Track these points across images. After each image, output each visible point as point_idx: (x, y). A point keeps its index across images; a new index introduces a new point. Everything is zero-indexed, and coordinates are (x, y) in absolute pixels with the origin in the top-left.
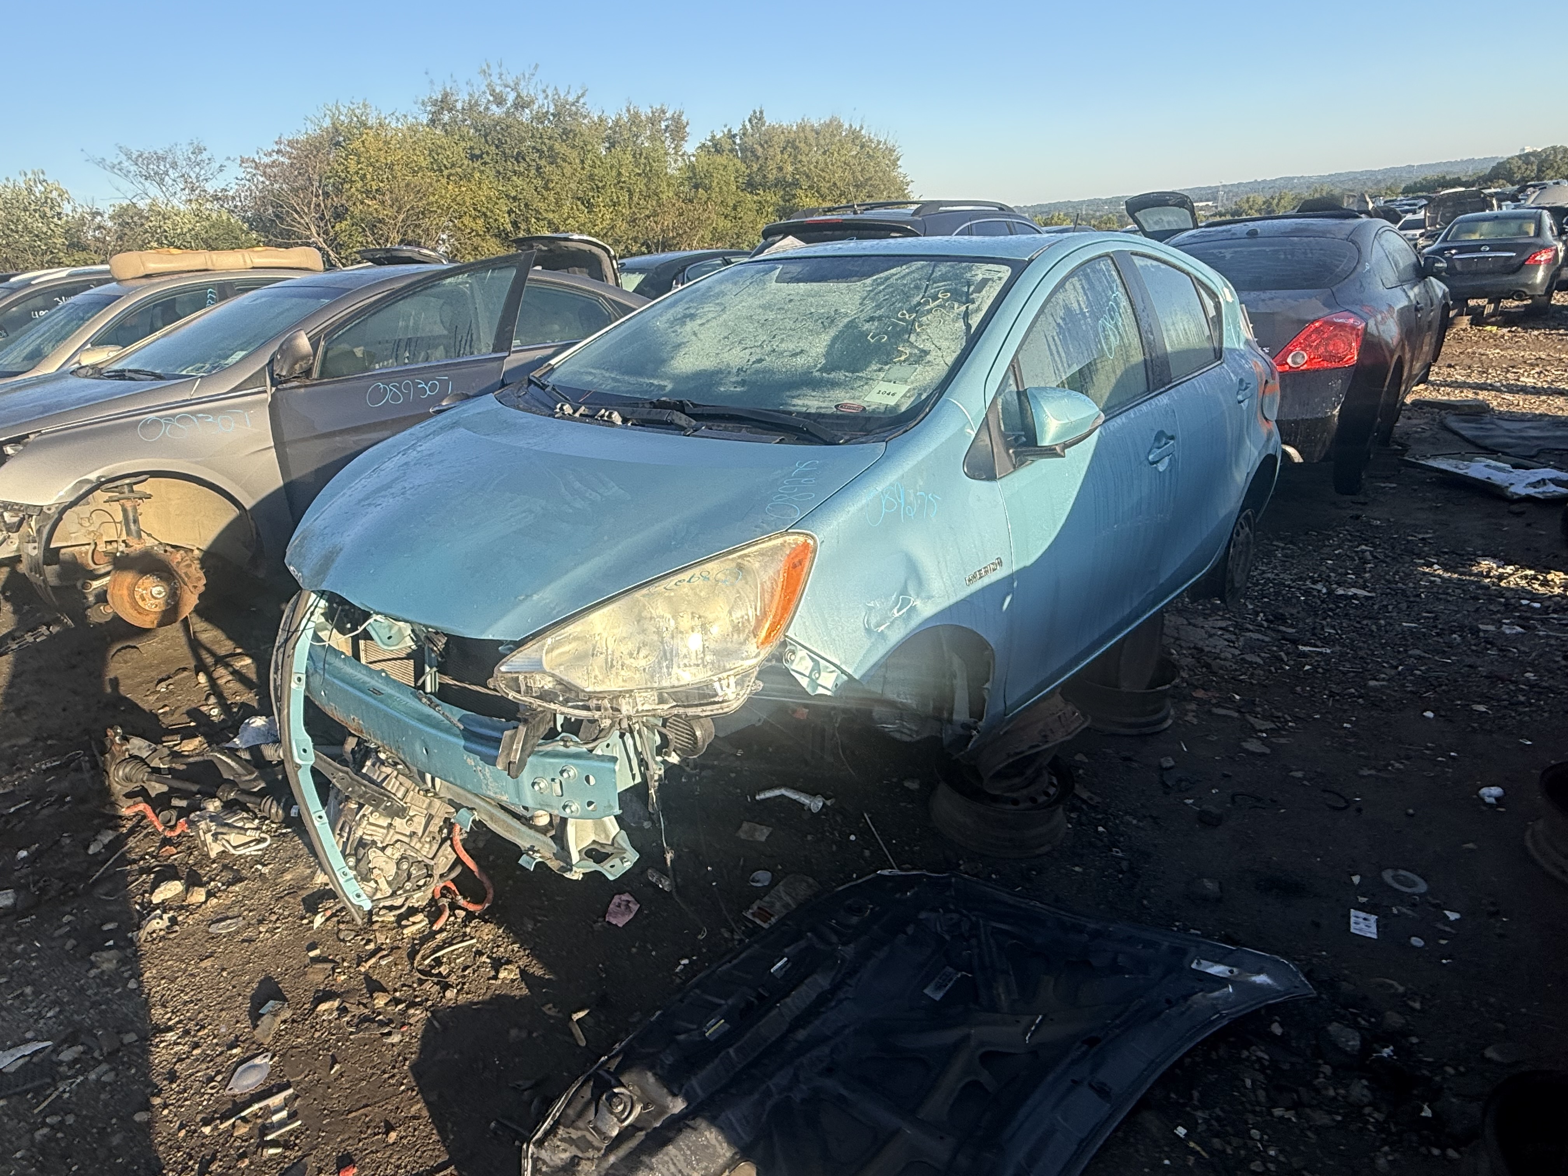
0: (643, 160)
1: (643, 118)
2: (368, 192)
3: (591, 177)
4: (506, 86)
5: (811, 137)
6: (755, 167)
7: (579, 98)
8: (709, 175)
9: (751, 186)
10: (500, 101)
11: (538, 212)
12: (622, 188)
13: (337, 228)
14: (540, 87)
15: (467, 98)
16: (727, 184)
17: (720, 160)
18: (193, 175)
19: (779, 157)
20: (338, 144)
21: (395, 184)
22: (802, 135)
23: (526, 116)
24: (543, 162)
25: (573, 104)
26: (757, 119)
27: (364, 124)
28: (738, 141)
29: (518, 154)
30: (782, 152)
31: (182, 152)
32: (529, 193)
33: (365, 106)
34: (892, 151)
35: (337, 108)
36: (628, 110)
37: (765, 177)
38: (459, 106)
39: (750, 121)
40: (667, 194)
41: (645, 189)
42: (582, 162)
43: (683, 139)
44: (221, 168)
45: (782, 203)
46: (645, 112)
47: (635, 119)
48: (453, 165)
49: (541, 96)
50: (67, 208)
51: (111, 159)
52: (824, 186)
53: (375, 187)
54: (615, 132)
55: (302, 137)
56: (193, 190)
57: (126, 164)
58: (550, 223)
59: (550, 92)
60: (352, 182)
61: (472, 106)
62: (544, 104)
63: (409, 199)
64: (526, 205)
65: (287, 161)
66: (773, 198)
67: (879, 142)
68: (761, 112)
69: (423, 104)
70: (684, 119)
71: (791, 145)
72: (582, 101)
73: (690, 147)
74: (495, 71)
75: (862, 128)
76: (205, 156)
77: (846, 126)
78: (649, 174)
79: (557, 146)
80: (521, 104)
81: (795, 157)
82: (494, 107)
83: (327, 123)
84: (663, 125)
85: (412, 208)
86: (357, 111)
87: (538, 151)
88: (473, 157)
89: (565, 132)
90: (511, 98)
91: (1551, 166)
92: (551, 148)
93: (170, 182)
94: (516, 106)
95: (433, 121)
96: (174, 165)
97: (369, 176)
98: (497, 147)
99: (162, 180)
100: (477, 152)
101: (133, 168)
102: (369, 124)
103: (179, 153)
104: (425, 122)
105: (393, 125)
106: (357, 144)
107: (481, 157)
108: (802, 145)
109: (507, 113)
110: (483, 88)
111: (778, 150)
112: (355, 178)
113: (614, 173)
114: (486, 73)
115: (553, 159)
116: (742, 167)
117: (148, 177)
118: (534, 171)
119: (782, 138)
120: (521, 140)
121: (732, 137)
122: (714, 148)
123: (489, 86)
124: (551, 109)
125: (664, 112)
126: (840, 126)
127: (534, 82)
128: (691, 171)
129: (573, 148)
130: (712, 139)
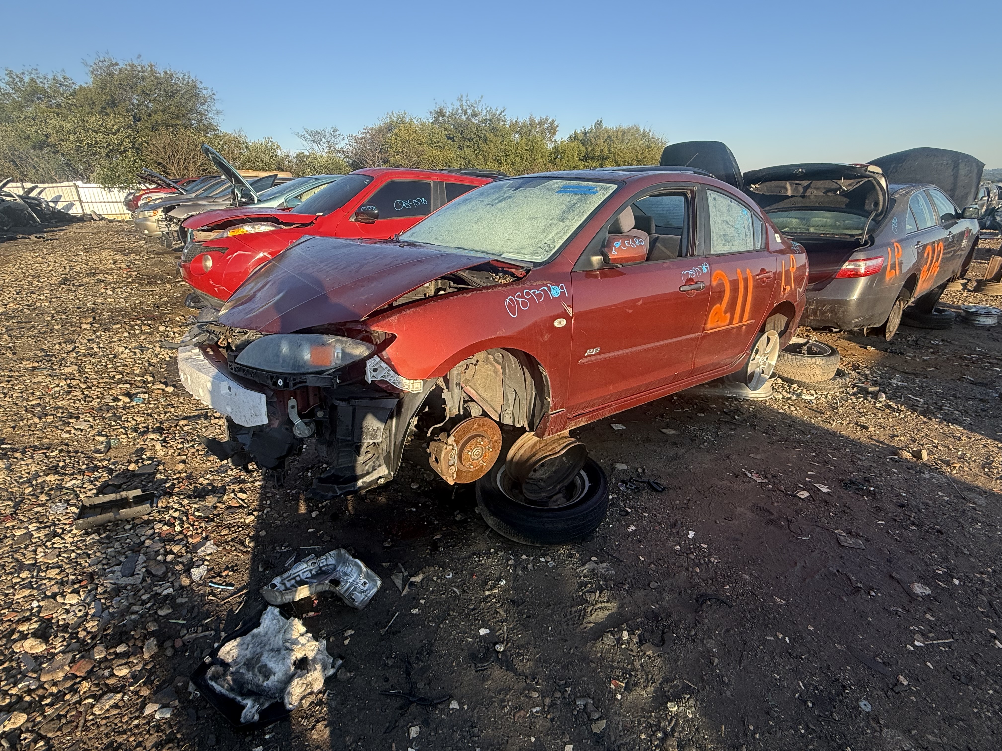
0: (530, 143)
1: (536, 122)
4: (469, 106)
5: (621, 134)
6: (590, 149)
7: (502, 112)
8: (564, 151)
9: (584, 158)
14: (484, 107)
15: (451, 111)
16: (573, 157)
17: (574, 144)
18: (332, 141)
19: (602, 144)
20: (390, 130)
21: (409, 149)
22: (616, 134)
23: (476, 120)
24: (480, 142)
25: (499, 115)
26: (599, 124)
27: (403, 122)
28: (587, 135)
29: (470, 138)
30: (604, 142)
31: (330, 131)
33: (405, 113)
35: (393, 114)
36: (530, 118)
37: (594, 154)
38: (447, 114)
39: (595, 125)
40: (540, 160)
41: (528, 157)
43: (554, 133)
44: (343, 139)
46: (537, 119)
47: (532, 122)
48: (438, 142)
49: (484, 112)
50: (279, 153)
53: (400, 151)
54: (522, 129)
55: (376, 127)
56: (330, 148)
57: (307, 135)
59: (488, 109)
60: (392, 148)
61: (452, 115)
62: (484, 115)
63: (415, 156)
64: (469, 162)
65: (368, 137)
68: (601, 121)
69: (431, 113)
70: (556, 123)
71: (609, 139)
72: (503, 114)
73: (558, 138)
74: (464, 99)
75: (650, 131)
76: (337, 133)
77: (642, 130)
78: (532, 150)
79: (488, 135)
80: (475, 115)
81: (610, 145)
82: (463, 116)
83: (388, 121)
84: (546, 126)
85: (416, 160)
86: (401, 116)
87: (479, 137)
88: (448, 138)
89: (493, 128)
90: (469, 112)
92: (485, 136)
93: (322, 144)
94: (472, 115)
95: (434, 121)
96: (325, 136)
97: (399, 145)
98: (461, 134)
99: (319, 143)
100: (451, 136)
101: (309, 137)
102: (405, 122)
103: (328, 131)
104: (431, 121)
105: (415, 122)
106: (398, 130)
107: (453, 138)
108: (615, 139)
109: (468, 119)
110: (458, 107)
111: (602, 141)
112: (394, 146)
113: (516, 149)
114: (460, 100)
115: (485, 140)
116: (583, 148)
117: (314, 141)
118: (476, 147)
119: (606, 135)
120: (472, 131)
121: (585, 133)
122: (574, 138)
123: (462, 106)
124: (488, 117)
125: (547, 120)
126: (638, 130)
127: (481, 104)
128: (556, 150)
129: (496, 136)
130: (575, 133)
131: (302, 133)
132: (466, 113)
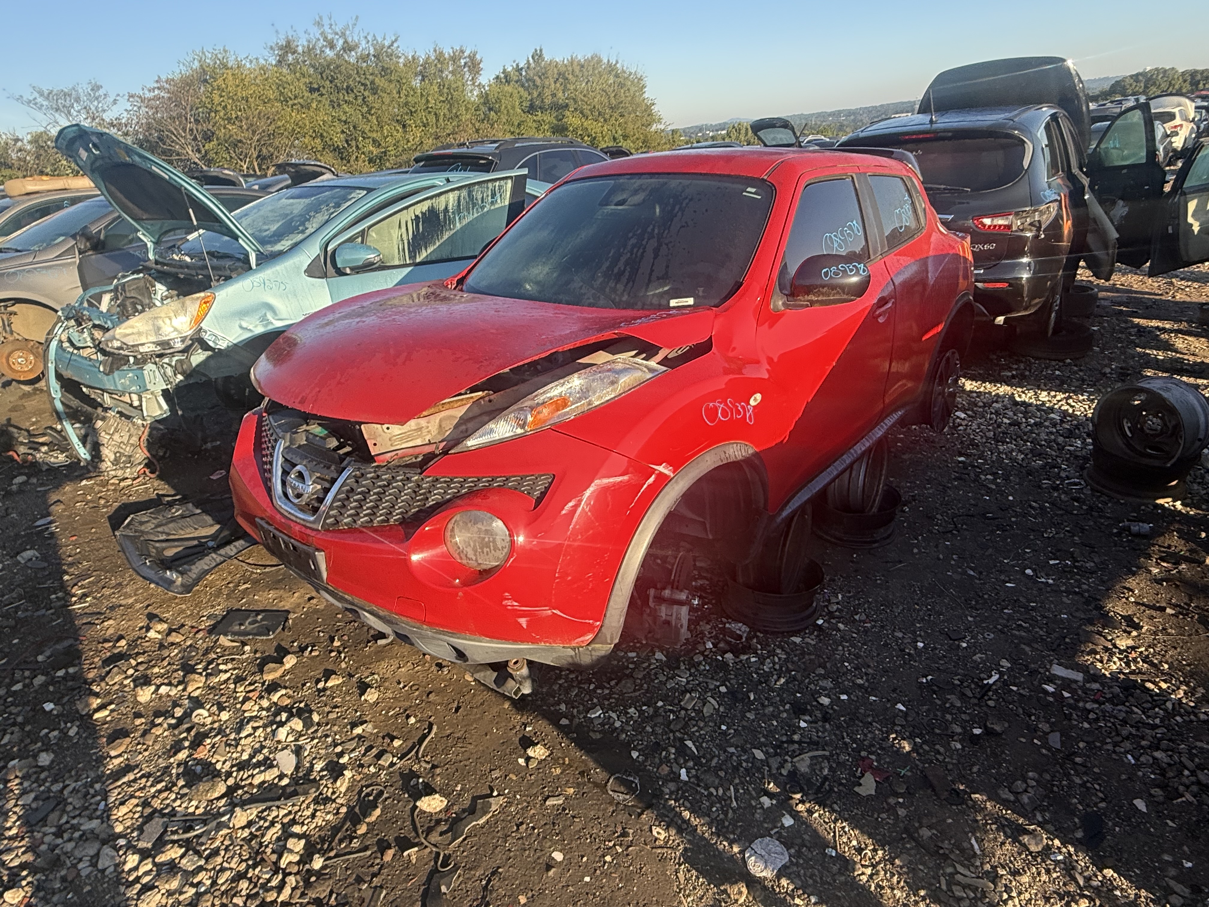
0: (445, 90)
1: (447, 56)
2: (229, 120)
3: (406, 104)
4: (337, 34)
5: (577, 69)
6: (535, 94)
7: (393, 43)
8: (498, 100)
9: (532, 109)
10: (332, 45)
11: (363, 132)
12: (430, 112)
13: (207, 147)
14: (362, 35)
15: (306, 44)
16: (513, 108)
17: (508, 88)
18: (93, 108)
19: (553, 86)
20: (206, 81)
21: (249, 113)
22: (570, 69)
23: (352, 58)
24: (366, 93)
25: (389, 47)
26: (538, 56)
27: (225, 67)
28: (524, 73)
29: (348, 87)
30: (555, 82)
31: (84, 89)
32: (356, 117)
33: (225, 51)
34: (640, 79)
35: (203, 53)
36: (435, 51)
37: (542, 101)
38: (300, 49)
39: (533, 57)
40: (466, 117)
41: (447, 113)
42: (399, 92)
43: (478, 73)
44: (115, 102)
45: (555, 122)
46: (448, 52)
47: (440, 57)
48: (296, 97)
49: (363, 43)
51: (28, 96)
52: (586, 108)
53: (234, 116)
54: (425, 68)
55: (177, 77)
56: (94, 119)
57: (40, 100)
58: (374, 141)
59: (370, 38)
60: (216, 112)
61: (309, 51)
62: (365, 47)
63: (262, 125)
64: (354, 127)
65: (166, 95)
66: (549, 118)
67: (630, 74)
68: (541, 50)
69: (271, 48)
70: (478, 57)
71: (562, 77)
72: (395, 45)
73: (484, 79)
74: (326, 22)
75: (617, 62)
76: (101, 92)
77: (605, 61)
78: (451, 102)
79: (377, 80)
80: (348, 48)
81: (565, 86)
82: (328, 51)
83: (196, 65)
84: (463, 62)
85: (264, 131)
86: (219, 56)
87: (363, 84)
88: (312, 90)
89: (383, 69)
90: (340, 43)
91: (1154, 84)
92: (372, 83)
93: (75, 114)
94: (344, 49)
95: (279, 61)
96: (78, 100)
97: (229, 107)
98: (331, 82)
99: (69, 112)
100: (316, 86)
101: (45, 103)
102: (230, 65)
103: (80, 91)
104: (274, 63)
105: (248, 65)
106: (220, 81)
107: (318, 90)
108: (570, 77)
109: (338, 55)
110: (318, 36)
111: (552, 81)
112: (219, 108)
113: (424, 101)
114: (319, 24)
115: (374, 91)
116: (525, 94)
117: (57, 110)
118: (360, 101)
119: (556, 71)
120: (349, 76)
121: (519, 70)
122: (505, 79)
123: (322, 34)
124: (372, 51)
125: (462, 52)
126: (600, 61)
127: (356, 30)
128: (485, 98)
129: (391, 81)
130: (504, 72)
131: (28, 95)
132: (332, 46)
